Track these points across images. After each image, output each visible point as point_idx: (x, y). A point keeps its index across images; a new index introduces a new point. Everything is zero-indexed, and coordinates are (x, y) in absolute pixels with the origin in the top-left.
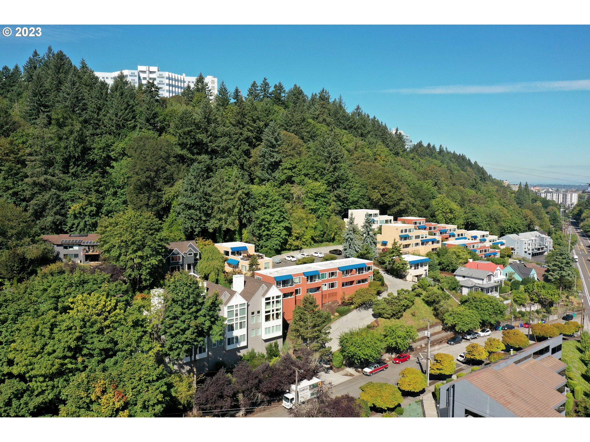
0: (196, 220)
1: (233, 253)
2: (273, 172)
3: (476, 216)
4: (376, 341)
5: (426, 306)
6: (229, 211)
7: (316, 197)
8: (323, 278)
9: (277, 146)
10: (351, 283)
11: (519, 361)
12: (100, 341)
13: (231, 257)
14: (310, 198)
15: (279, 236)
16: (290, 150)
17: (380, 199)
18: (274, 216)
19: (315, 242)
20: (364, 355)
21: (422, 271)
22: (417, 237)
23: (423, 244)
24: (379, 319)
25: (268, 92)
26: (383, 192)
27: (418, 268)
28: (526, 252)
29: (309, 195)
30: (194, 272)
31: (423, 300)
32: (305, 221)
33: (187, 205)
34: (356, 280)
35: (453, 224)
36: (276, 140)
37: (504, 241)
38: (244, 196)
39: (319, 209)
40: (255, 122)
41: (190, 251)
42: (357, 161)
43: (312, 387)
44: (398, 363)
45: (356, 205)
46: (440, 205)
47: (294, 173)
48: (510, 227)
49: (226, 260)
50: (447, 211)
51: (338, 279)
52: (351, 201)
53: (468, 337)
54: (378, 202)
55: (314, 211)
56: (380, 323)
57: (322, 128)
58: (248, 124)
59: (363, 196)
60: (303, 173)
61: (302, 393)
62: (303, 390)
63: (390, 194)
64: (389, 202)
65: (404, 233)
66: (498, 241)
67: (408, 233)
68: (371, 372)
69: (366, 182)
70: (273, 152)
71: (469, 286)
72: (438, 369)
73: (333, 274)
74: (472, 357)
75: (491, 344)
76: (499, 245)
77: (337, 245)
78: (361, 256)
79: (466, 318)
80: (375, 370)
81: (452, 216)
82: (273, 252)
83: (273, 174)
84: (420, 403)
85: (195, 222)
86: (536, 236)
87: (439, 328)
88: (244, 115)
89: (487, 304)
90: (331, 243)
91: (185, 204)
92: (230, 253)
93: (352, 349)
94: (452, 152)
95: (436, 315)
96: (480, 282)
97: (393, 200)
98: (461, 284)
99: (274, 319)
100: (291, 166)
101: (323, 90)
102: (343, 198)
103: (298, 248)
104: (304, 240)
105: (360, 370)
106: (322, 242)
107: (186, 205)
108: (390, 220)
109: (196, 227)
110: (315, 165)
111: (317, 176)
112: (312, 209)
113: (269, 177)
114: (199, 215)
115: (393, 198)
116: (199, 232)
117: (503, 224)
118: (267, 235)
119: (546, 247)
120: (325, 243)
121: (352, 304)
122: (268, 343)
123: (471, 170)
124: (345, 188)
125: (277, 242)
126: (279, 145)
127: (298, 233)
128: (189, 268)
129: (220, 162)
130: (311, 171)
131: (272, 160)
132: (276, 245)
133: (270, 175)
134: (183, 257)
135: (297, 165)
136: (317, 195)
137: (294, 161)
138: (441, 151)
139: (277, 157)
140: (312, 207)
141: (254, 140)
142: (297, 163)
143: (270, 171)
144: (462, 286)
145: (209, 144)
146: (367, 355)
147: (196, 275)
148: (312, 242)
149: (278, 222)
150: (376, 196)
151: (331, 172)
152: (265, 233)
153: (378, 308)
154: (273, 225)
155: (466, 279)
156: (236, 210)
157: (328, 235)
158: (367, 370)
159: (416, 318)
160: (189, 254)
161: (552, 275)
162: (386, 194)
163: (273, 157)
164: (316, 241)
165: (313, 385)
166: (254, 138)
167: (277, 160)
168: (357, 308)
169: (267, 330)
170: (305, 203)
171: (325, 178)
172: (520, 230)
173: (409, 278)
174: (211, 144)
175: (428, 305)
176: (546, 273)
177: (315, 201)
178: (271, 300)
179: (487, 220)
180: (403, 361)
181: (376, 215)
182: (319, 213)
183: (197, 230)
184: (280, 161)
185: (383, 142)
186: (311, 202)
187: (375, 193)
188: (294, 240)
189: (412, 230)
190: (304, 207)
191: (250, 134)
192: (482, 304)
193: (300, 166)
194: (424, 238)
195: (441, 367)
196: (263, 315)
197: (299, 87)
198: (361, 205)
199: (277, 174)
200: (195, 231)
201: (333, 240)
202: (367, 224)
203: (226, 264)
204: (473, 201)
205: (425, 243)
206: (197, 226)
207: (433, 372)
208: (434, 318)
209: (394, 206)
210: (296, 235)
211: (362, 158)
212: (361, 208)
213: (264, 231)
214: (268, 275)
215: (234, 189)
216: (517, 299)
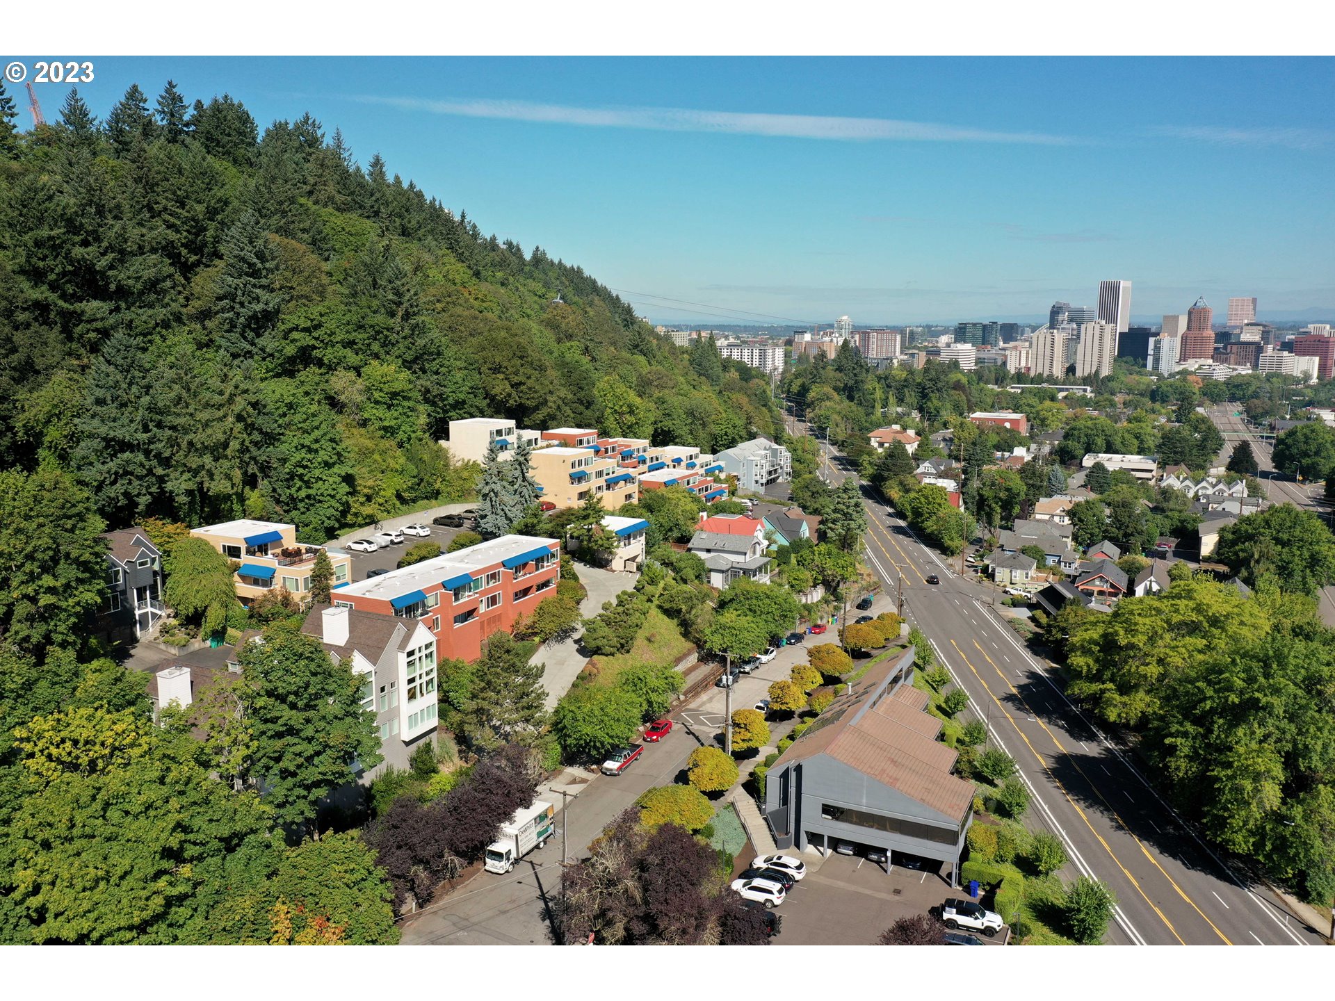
0: (140, 478)
1: (250, 552)
2: (259, 335)
3: (669, 415)
4: (628, 707)
5: (665, 618)
6: (218, 450)
7: (391, 399)
8: (476, 588)
9: (264, 273)
10: (526, 592)
11: (874, 704)
12: (211, 821)
13: (245, 559)
14: (377, 402)
15: (333, 497)
16: (299, 284)
17: (509, 395)
18: (316, 451)
19: (402, 504)
20: (612, 737)
21: (637, 546)
22: (599, 474)
23: (608, 487)
24: (595, 657)
25: (181, 118)
26: (516, 379)
27: (629, 544)
28: (757, 482)
29: (377, 395)
30: (152, 606)
31: (660, 607)
32: (376, 456)
33: (113, 439)
34: (535, 583)
35: (636, 436)
36: (261, 256)
37: (722, 463)
38: (249, 409)
39: (400, 426)
40: (183, 205)
41: (143, 555)
42: (439, 306)
43: (538, 820)
44: (657, 740)
45: (463, 409)
46: (609, 396)
47: (316, 339)
48: (726, 434)
49: (236, 568)
50: (624, 409)
51: (504, 588)
52: (451, 401)
53: (747, 669)
54: (507, 401)
55: (389, 431)
56: (599, 666)
57: (333, 219)
58: (165, 209)
59: (473, 391)
60: (338, 339)
61: (523, 836)
62: (525, 830)
63: (530, 383)
64: (528, 399)
65: (577, 469)
66: (713, 465)
67: (583, 468)
68: (620, 768)
69: (477, 357)
70: (254, 286)
71: (724, 568)
72: (743, 740)
73: (494, 576)
74: (784, 707)
75: (802, 678)
76: (717, 472)
77: (446, 504)
78: (528, 530)
79: (746, 634)
80: (625, 763)
81: (632, 419)
82: (322, 534)
83: (261, 342)
84: (731, 808)
85: (136, 483)
86: (765, 449)
87: (693, 658)
88: (150, 187)
89: (768, 601)
90: (434, 501)
91: (104, 439)
92: (243, 551)
93: (587, 729)
94: (557, 261)
95: (686, 635)
96: (740, 558)
97: (536, 395)
98: (708, 565)
99: (422, 695)
100: (309, 324)
101: (307, 119)
102: (435, 397)
103: (372, 521)
104: (381, 501)
105: (594, 767)
106: (414, 501)
107: (107, 441)
108: (536, 439)
109: (139, 495)
110: (368, 321)
111: (376, 347)
112: (385, 429)
113: (249, 347)
114: (147, 464)
115: (536, 392)
116: (148, 506)
117: (714, 429)
118: (308, 497)
119: (781, 468)
120: (421, 503)
121: (535, 634)
122: (414, 747)
123: (602, 303)
124: (437, 373)
125: (332, 511)
126: (270, 271)
127: (370, 488)
128: (141, 598)
129: (144, 318)
130: (359, 336)
131: (259, 307)
132: (329, 518)
133: (253, 344)
134: (125, 572)
135: (323, 319)
136: (394, 395)
137: (315, 311)
138: (539, 259)
139: (270, 300)
140: (386, 424)
141: (184, 251)
142: (321, 315)
143: (250, 335)
144: (711, 570)
145: (110, 273)
146: (618, 737)
147: (159, 612)
148: (398, 503)
149: (328, 465)
150: (500, 388)
151: (405, 338)
152: (303, 494)
153: (595, 636)
154: (317, 473)
155: (713, 554)
156: (234, 445)
157: (429, 484)
158: (610, 765)
159: (656, 645)
160: (141, 564)
161: (832, 529)
162: (521, 383)
163: (257, 299)
164: (404, 500)
165: (539, 816)
166: (183, 245)
167: (270, 307)
168: (544, 642)
169: (413, 719)
170: (366, 415)
171: (396, 351)
172: (741, 437)
173: (617, 564)
174: (115, 272)
175: (668, 616)
176: (821, 526)
177: (389, 407)
178: (417, 656)
179: (688, 422)
180: (662, 735)
181: (509, 431)
182: (401, 436)
183: (144, 501)
184: (278, 311)
185: (451, 248)
186: (381, 412)
187: (497, 382)
188: (362, 504)
189: (590, 462)
190: (364, 423)
191: (172, 235)
192: (761, 603)
193: (330, 324)
194: (611, 476)
195: (749, 735)
196: (403, 688)
197: (240, 105)
198: (472, 410)
199: (268, 341)
200: (137, 504)
201: (436, 495)
202: (522, 459)
203: (236, 578)
204: (655, 383)
205: (612, 485)
206: (144, 491)
207: (737, 748)
208: (683, 640)
209: (536, 408)
210: (366, 491)
211: (448, 299)
212: (472, 416)
213: (300, 489)
214: (368, 596)
215: (221, 393)
216: (794, 582)
